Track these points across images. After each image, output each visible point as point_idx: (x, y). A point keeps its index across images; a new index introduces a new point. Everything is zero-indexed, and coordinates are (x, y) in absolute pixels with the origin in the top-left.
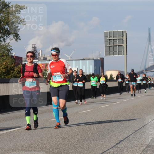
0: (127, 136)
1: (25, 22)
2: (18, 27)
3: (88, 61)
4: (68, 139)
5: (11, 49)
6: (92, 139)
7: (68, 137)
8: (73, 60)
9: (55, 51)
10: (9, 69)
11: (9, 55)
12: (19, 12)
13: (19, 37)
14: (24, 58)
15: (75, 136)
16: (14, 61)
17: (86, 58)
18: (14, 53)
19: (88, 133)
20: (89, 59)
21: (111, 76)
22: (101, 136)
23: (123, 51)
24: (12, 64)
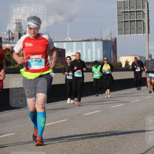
0: (149, 148)
3: (94, 43)
4: (68, 151)
6: (101, 151)
7: (67, 149)
8: (73, 41)
9: (34, 22)
14: (4, 39)
15: (77, 147)
17: (91, 39)
19: (96, 143)
20: (96, 40)
21: (127, 63)
22: (114, 148)
23: (144, 28)
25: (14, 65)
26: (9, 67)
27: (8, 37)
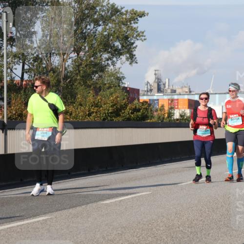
1: (145, 36)
2: (133, 43)
5: (124, 78)
10: (119, 107)
11: (119, 86)
12: (136, 20)
13: (135, 58)
14: (142, 91)
16: (126, 96)
18: (127, 83)
24: (124, 99)
25: (151, 119)
26: (146, 121)
27: (146, 89)
